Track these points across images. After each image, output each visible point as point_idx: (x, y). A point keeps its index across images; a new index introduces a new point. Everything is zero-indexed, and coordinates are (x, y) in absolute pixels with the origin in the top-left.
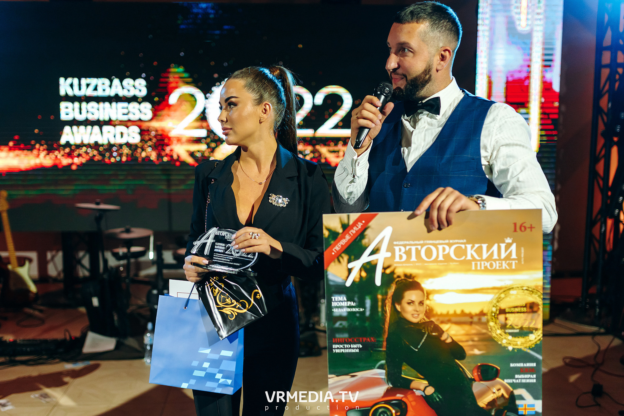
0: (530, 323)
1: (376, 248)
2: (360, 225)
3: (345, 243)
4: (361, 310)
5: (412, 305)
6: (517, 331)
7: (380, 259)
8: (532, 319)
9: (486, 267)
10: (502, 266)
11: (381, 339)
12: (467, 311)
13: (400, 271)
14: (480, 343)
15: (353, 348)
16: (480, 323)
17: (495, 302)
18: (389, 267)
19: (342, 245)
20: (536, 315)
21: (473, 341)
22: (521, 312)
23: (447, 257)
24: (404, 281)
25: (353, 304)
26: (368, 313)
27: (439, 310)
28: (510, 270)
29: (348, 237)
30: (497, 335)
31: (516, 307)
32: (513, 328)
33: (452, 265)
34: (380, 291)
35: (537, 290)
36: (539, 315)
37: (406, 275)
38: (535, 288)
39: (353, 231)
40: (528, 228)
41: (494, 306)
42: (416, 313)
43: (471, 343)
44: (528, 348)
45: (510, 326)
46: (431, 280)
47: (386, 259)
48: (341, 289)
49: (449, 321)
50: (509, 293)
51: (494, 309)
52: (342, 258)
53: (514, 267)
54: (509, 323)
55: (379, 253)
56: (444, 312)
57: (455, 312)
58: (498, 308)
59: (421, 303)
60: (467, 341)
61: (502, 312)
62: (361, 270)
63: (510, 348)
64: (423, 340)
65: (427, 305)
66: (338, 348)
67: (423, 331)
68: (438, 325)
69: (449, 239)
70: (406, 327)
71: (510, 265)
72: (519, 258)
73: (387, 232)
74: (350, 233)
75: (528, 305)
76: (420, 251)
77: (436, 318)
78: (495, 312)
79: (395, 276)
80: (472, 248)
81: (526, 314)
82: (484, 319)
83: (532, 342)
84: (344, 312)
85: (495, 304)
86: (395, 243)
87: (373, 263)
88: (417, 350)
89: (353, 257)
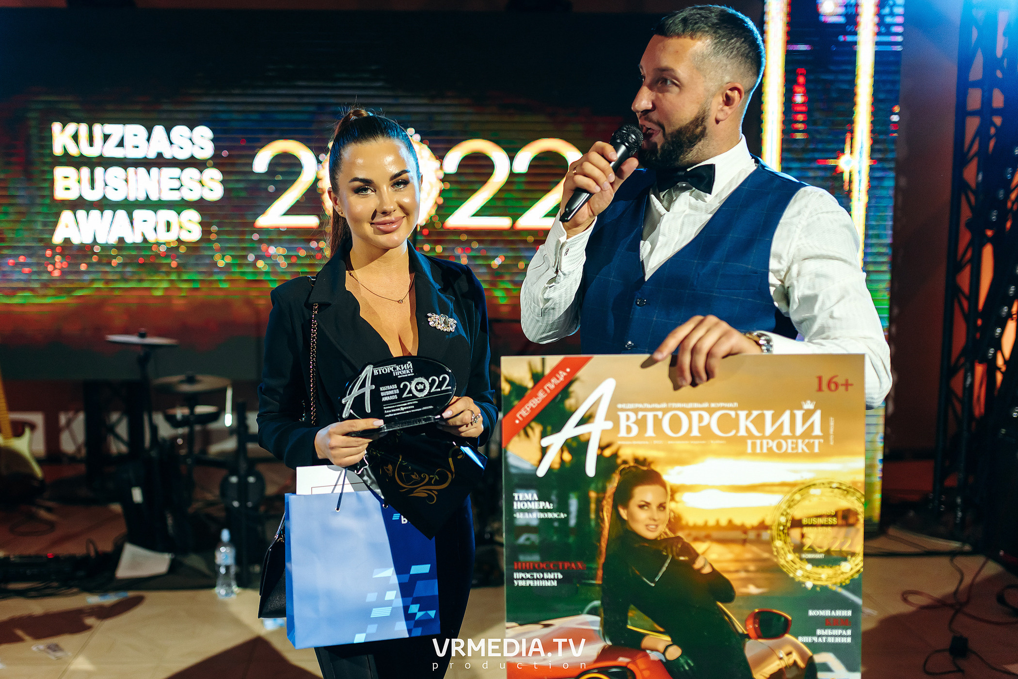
0: (843, 544)
1: (588, 413)
2: (562, 375)
3: (536, 405)
4: (562, 516)
5: (646, 510)
6: (821, 556)
7: (595, 432)
8: (846, 537)
9: (770, 449)
10: (797, 447)
11: (594, 566)
12: (738, 521)
13: (627, 453)
14: (759, 575)
15: (548, 579)
16: (758, 541)
17: (784, 506)
18: (608, 446)
19: (532, 409)
20: (852, 530)
21: (747, 571)
22: (827, 526)
23: (706, 432)
24: (633, 469)
25: (548, 506)
26: (573, 522)
27: (691, 519)
28: (812, 455)
29: (541, 395)
30: (787, 562)
31: (820, 516)
32: (813, 551)
33: (714, 444)
34: (593, 486)
35: (854, 489)
36: (858, 530)
37: (636, 460)
38: (851, 485)
39: (551, 385)
40: (842, 385)
41: (782, 514)
42: (652, 522)
43: (743, 575)
44: (839, 585)
45: (809, 547)
46: (678, 468)
47: (604, 432)
48: (528, 481)
49: (707, 538)
50: (808, 493)
51: (783, 520)
52: (532, 429)
53: (816, 450)
54: (808, 542)
55: (593, 422)
56: (700, 522)
57: (718, 522)
58: (790, 518)
59: (662, 506)
60: (737, 571)
61: (797, 523)
62: (562, 450)
63: (809, 585)
64: (664, 569)
65: (672, 511)
66: (522, 579)
67: (665, 553)
68: (688, 544)
69: (710, 401)
70: (637, 545)
71: (810, 446)
72: (825, 435)
73: (607, 389)
74: (545, 387)
75: (840, 514)
76: (661, 420)
77: (687, 532)
78: (784, 524)
79: (619, 461)
80: (748, 416)
81: (836, 529)
82: (765, 535)
83: (846, 576)
84: (533, 518)
85: (785, 510)
86: (620, 406)
87: (583, 439)
88: (653, 585)
89: (549, 428)
